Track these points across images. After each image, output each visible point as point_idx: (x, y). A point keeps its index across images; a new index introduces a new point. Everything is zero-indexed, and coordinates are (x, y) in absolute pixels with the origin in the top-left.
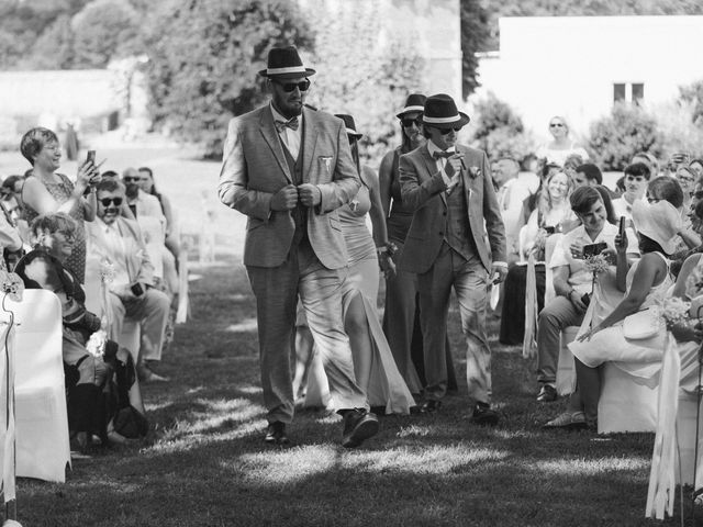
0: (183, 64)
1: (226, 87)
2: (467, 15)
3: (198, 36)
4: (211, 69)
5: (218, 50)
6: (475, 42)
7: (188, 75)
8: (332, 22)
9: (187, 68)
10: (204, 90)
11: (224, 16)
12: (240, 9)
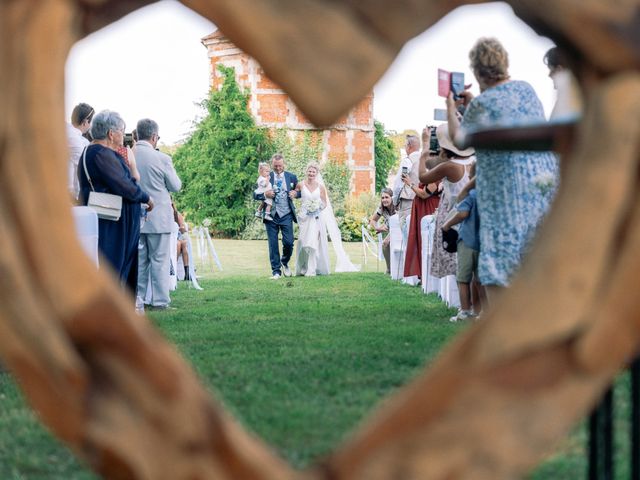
0: (195, 174)
1: (222, 189)
2: (379, 144)
3: (205, 155)
4: (213, 177)
5: (218, 164)
6: (385, 162)
7: (198, 181)
8: (292, 146)
9: (197, 177)
10: (208, 190)
11: (221, 142)
12: (232, 137)
